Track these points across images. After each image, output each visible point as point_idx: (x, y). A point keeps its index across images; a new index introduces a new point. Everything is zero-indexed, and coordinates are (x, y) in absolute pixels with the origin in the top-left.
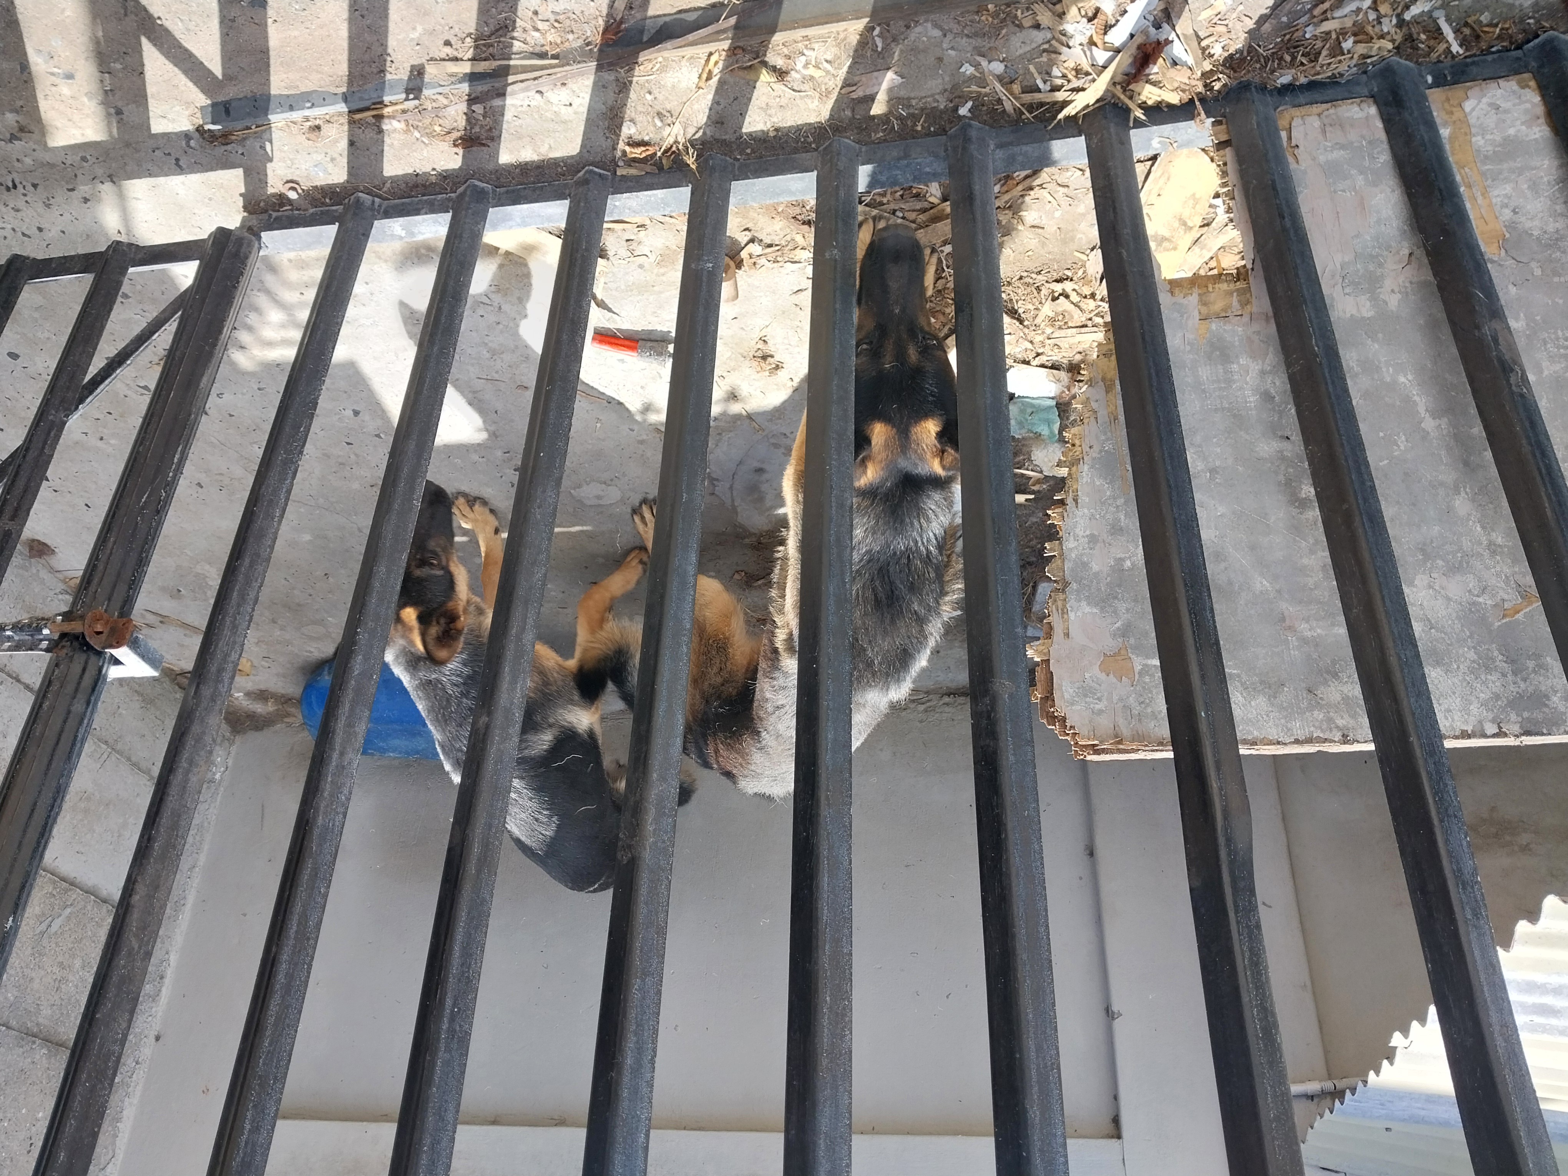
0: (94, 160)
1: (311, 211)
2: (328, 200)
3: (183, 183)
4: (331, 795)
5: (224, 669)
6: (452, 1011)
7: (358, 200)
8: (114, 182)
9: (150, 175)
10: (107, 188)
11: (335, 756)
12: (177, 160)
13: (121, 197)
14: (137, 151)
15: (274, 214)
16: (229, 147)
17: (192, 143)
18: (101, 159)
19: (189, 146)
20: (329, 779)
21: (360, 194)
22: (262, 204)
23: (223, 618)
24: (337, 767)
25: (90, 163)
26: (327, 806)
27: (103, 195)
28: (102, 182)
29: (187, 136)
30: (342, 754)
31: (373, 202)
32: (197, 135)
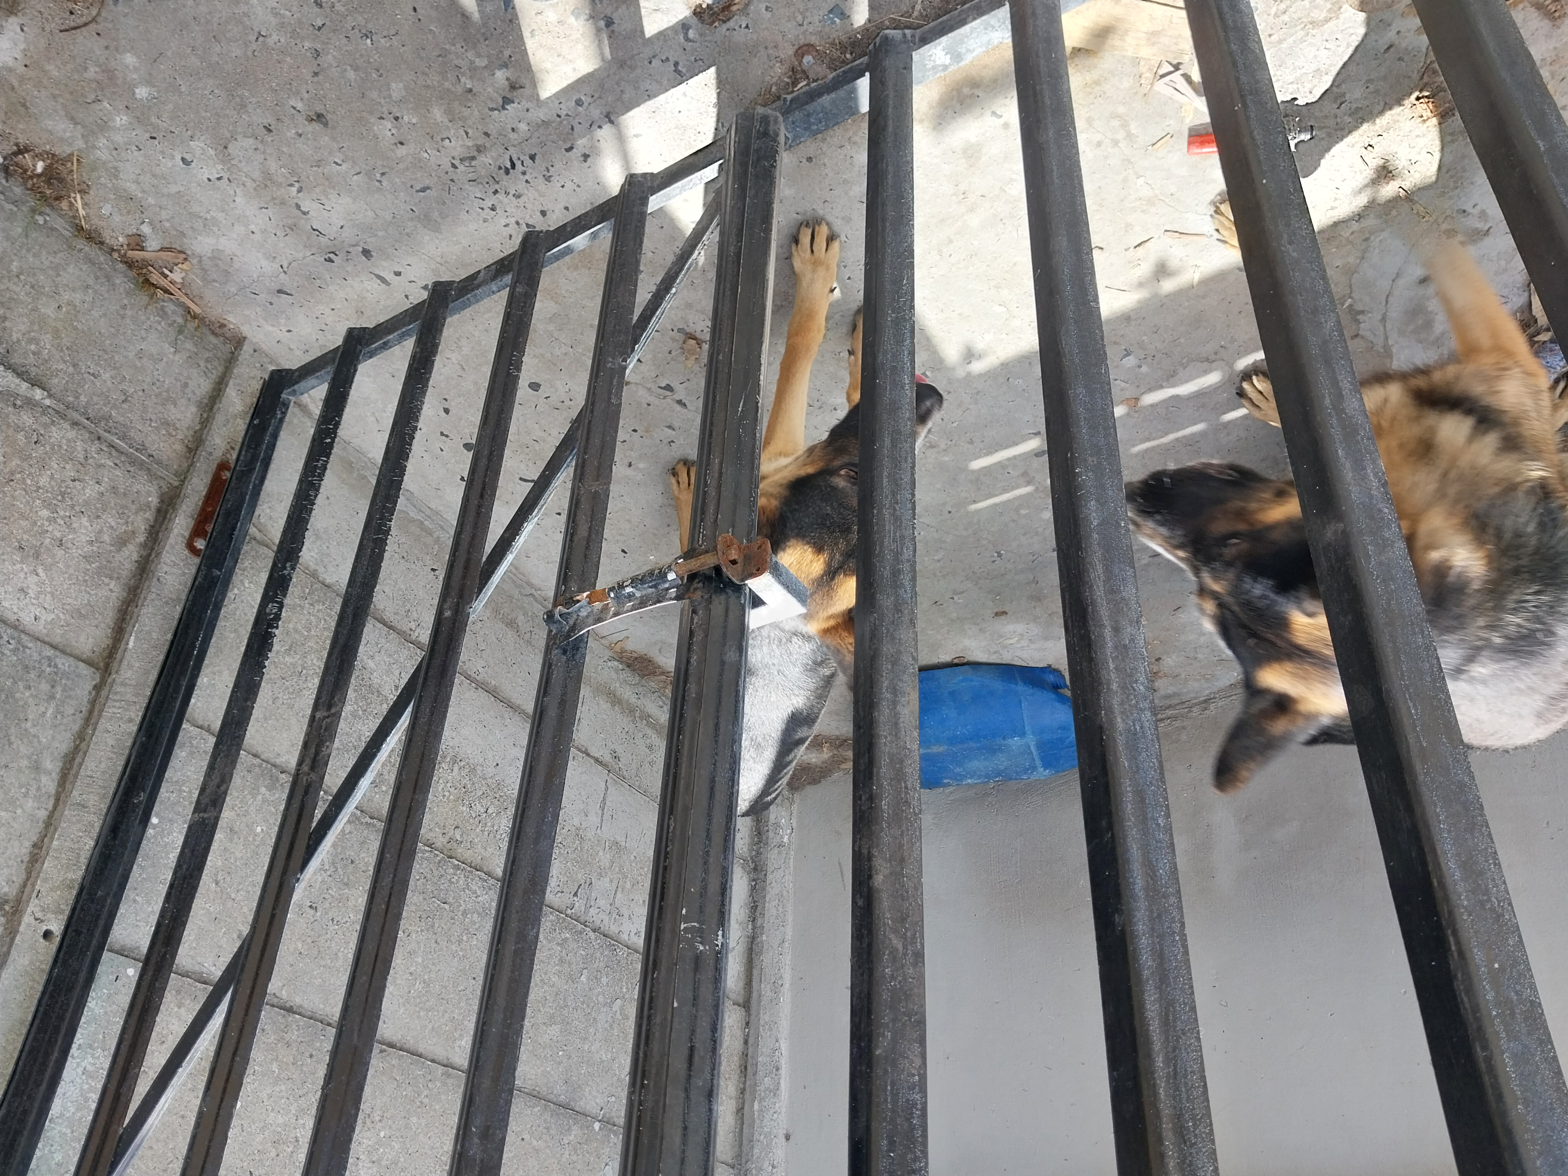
0: (589, 100)
1: (831, 76)
2: (848, 56)
3: (685, 95)
4: (1124, 687)
5: (899, 571)
6: (1491, 970)
7: (886, 38)
8: (611, 122)
9: (650, 97)
10: (605, 133)
11: (1108, 633)
12: (676, 64)
13: (621, 139)
14: (633, 68)
15: (789, 97)
16: (731, 24)
17: (691, 34)
18: (596, 95)
19: (687, 39)
20: (1112, 666)
21: (887, 31)
22: (774, 89)
23: (880, 511)
24: (1116, 647)
25: (586, 104)
26: (1122, 703)
27: (603, 145)
28: (600, 127)
29: (684, 26)
30: (1116, 630)
31: (904, 35)
32: (695, 20)
